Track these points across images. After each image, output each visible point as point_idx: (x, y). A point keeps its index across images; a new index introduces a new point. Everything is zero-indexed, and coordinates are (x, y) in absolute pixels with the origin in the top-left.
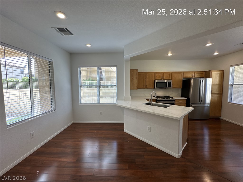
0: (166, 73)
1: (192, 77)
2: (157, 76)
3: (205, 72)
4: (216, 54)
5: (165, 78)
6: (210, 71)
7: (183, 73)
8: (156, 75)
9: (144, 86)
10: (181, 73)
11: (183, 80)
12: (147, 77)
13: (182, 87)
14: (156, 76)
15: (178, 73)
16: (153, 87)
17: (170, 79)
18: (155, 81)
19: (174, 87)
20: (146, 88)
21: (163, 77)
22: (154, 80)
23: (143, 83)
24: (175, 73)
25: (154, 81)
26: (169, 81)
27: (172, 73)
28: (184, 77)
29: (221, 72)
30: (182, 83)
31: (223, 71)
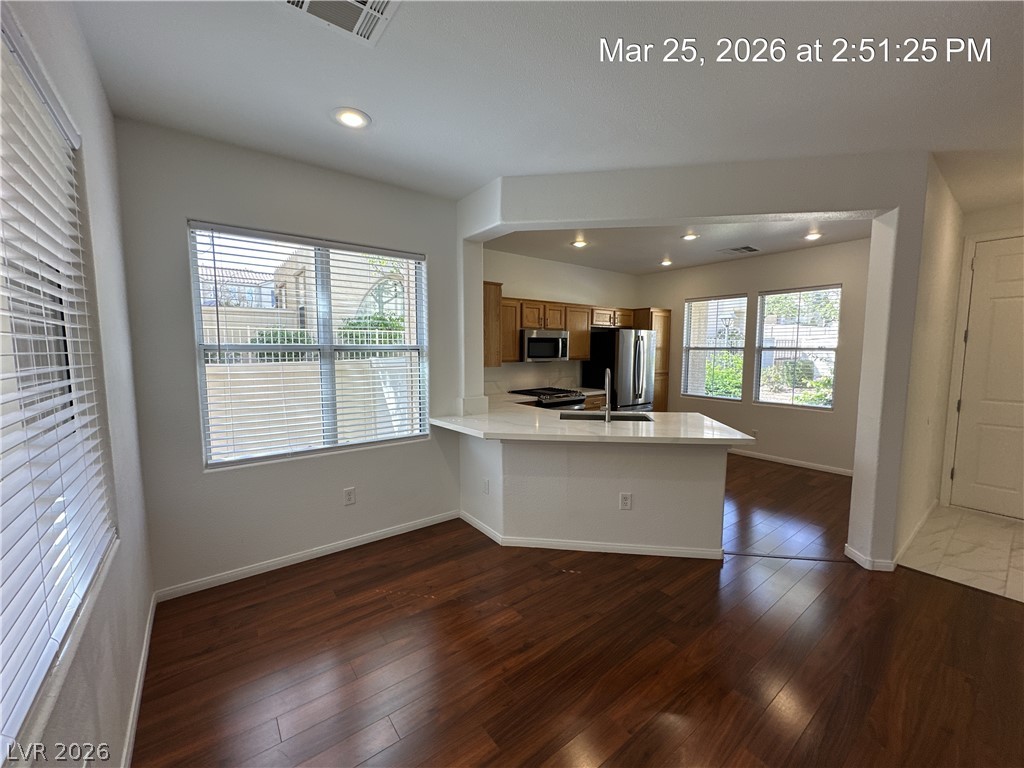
0: (551, 307)
1: (609, 324)
2: (527, 317)
3: (634, 310)
4: (667, 263)
6: (649, 309)
7: (592, 310)
8: (526, 311)
10: (588, 311)
11: (592, 334)
14: (524, 317)
15: (581, 310)
16: (517, 357)
17: (564, 330)
19: (572, 355)
22: (519, 328)
24: (573, 309)
25: (519, 335)
26: (563, 334)
27: (566, 307)
28: (594, 322)
29: (667, 314)
30: (588, 343)
31: (670, 311)
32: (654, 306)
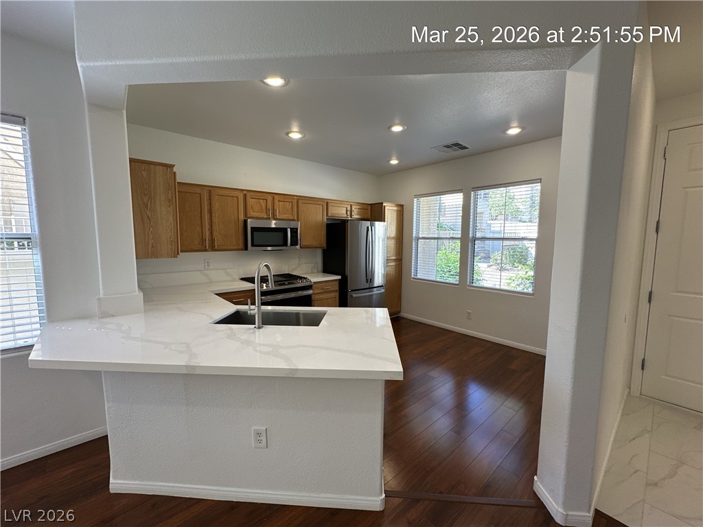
0: (281, 198)
1: (346, 216)
2: (252, 207)
3: (371, 205)
4: (394, 162)
5: (279, 213)
6: (382, 203)
7: (327, 203)
8: (251, 202)
9: (203, 241)
10: (323, 203)
11: (327, 224)
12: (216, 206)
13: (325, 245)
14: (249, 207)
15: (315, 202)
16: (241, 245)
17: (294, 220)
18: (245, 222)
19: (305, 244)
20: (213, 249)
21: (274, 210)
22: (242, 217)
23: (199, 229)
24: (306, 202)
25: (241, 224)
26: (293, 224)
27: (298, 199)
28: (330, 215)
29: (400, 208)
30: (324, 232)
31: (402, 206)
32: (387, 201)
